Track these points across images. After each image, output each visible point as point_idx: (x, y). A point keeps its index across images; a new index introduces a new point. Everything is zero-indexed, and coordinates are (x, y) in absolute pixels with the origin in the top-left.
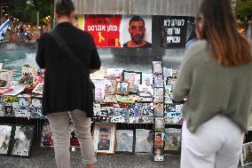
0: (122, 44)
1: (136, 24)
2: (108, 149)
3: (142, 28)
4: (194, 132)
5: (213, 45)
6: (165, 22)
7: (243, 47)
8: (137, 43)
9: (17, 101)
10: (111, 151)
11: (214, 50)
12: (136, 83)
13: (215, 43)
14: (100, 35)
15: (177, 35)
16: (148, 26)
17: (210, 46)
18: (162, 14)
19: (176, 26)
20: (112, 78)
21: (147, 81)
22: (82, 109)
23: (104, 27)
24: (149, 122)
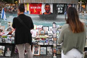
0: (42, 13)
2: (37, 53)
4: (65, 54)
5: (71, 26)
6: (57, 5)
7: (81, 26)
8: (47, 13)
9: (6, 38)
10: (39, 54)
11: (71, 28)
12: (47, 30)
13: (72, 25)
14: (35, 10)
15: (61, 10)
16: (51, 7)
17: (70, 27)
18: (56, 3)
19: (61, 7)
20: (39, 29)
21: (51, 29)
22: (28, 43)
23: (36, 7)
24: (52, 44)
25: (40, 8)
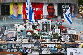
1: (51, 7)
3: (53, 9)
6: (62, 6)
16: (56, 8)
18: (62, 3)
23: (34, 9)
25: (40, 9)
